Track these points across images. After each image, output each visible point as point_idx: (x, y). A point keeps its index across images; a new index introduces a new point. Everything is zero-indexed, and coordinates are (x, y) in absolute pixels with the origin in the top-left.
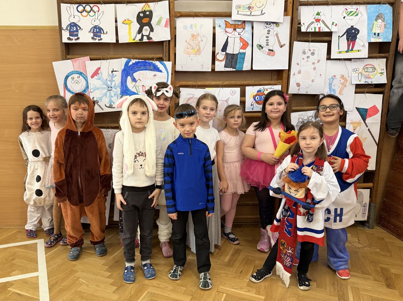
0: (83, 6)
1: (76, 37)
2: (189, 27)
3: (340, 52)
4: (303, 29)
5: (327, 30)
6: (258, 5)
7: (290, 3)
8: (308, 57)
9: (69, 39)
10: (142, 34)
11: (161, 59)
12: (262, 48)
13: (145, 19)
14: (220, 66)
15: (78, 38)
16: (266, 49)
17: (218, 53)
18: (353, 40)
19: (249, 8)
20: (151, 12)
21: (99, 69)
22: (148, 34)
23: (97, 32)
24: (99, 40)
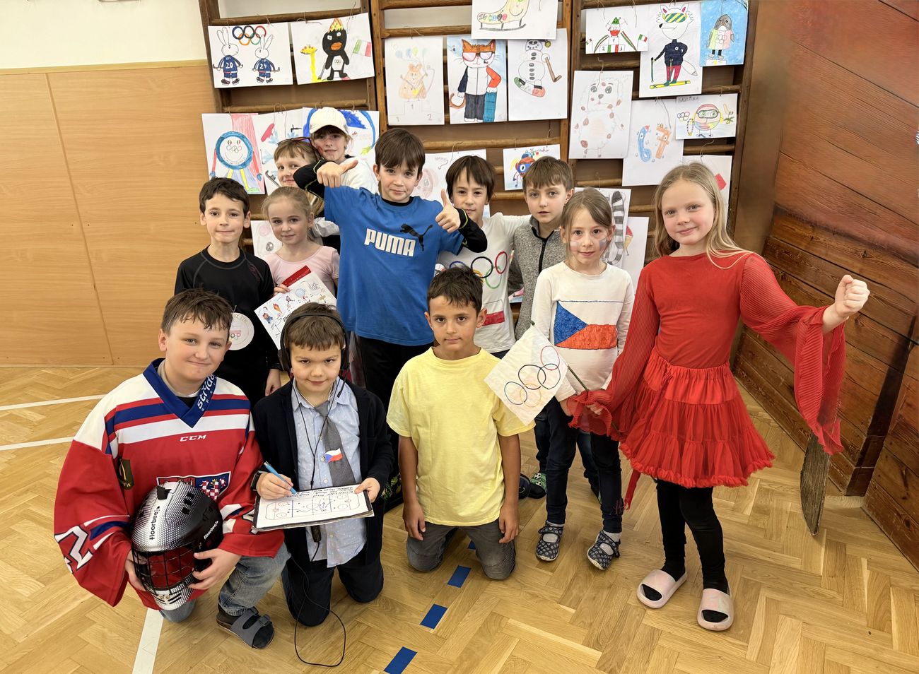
0: (241, 28)
1: (234, 79)
2: (404, 54)
3: (655, 86)
4: (589, 50)
5: (629, 49)
6: (515, 11)
7: (567, 5)
8: (601, 96)
9: (224, 82)
10: (332, 69)
11: (363, 108)
12: (524, 83)
13: (335, 44)
14: (458, 116)
15: (237, 81)
16: (530, 86)
17: (453, 95)
18: (676, 65)
19: (500, 17)
20: (344, 32)
21: (272, 126)
22: (340, 69)
23: (264, 69)
24: (267, 81)
